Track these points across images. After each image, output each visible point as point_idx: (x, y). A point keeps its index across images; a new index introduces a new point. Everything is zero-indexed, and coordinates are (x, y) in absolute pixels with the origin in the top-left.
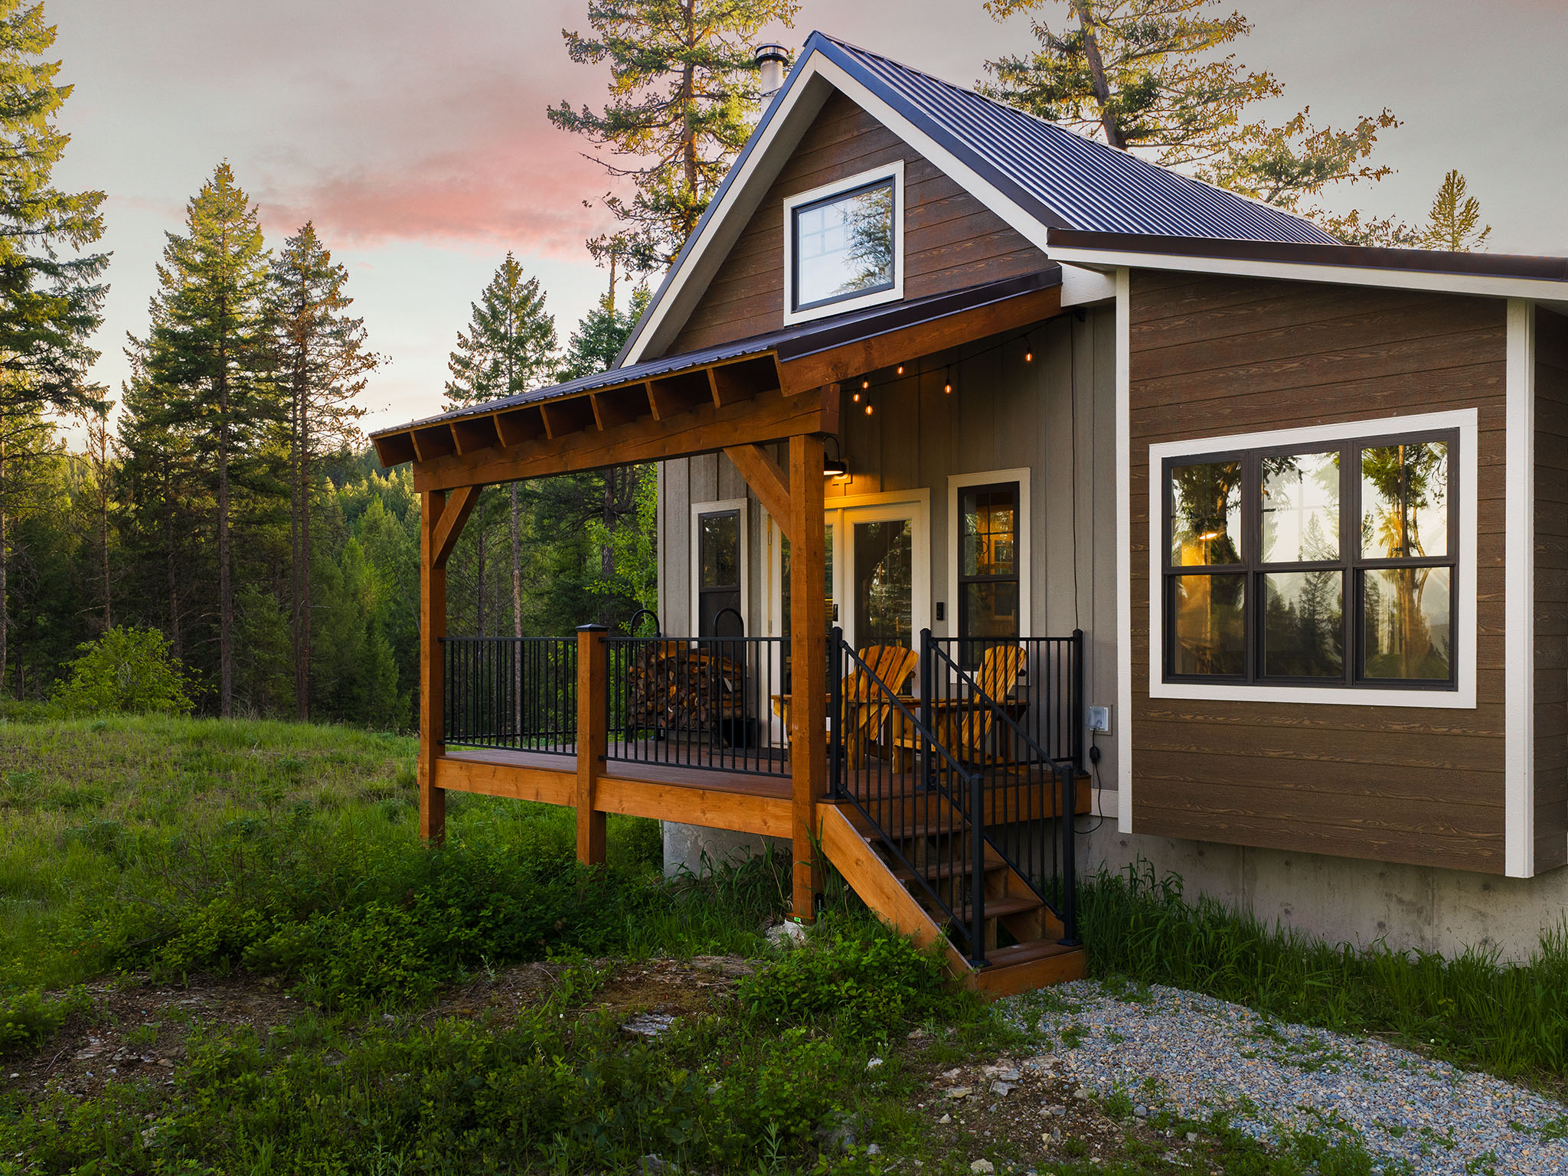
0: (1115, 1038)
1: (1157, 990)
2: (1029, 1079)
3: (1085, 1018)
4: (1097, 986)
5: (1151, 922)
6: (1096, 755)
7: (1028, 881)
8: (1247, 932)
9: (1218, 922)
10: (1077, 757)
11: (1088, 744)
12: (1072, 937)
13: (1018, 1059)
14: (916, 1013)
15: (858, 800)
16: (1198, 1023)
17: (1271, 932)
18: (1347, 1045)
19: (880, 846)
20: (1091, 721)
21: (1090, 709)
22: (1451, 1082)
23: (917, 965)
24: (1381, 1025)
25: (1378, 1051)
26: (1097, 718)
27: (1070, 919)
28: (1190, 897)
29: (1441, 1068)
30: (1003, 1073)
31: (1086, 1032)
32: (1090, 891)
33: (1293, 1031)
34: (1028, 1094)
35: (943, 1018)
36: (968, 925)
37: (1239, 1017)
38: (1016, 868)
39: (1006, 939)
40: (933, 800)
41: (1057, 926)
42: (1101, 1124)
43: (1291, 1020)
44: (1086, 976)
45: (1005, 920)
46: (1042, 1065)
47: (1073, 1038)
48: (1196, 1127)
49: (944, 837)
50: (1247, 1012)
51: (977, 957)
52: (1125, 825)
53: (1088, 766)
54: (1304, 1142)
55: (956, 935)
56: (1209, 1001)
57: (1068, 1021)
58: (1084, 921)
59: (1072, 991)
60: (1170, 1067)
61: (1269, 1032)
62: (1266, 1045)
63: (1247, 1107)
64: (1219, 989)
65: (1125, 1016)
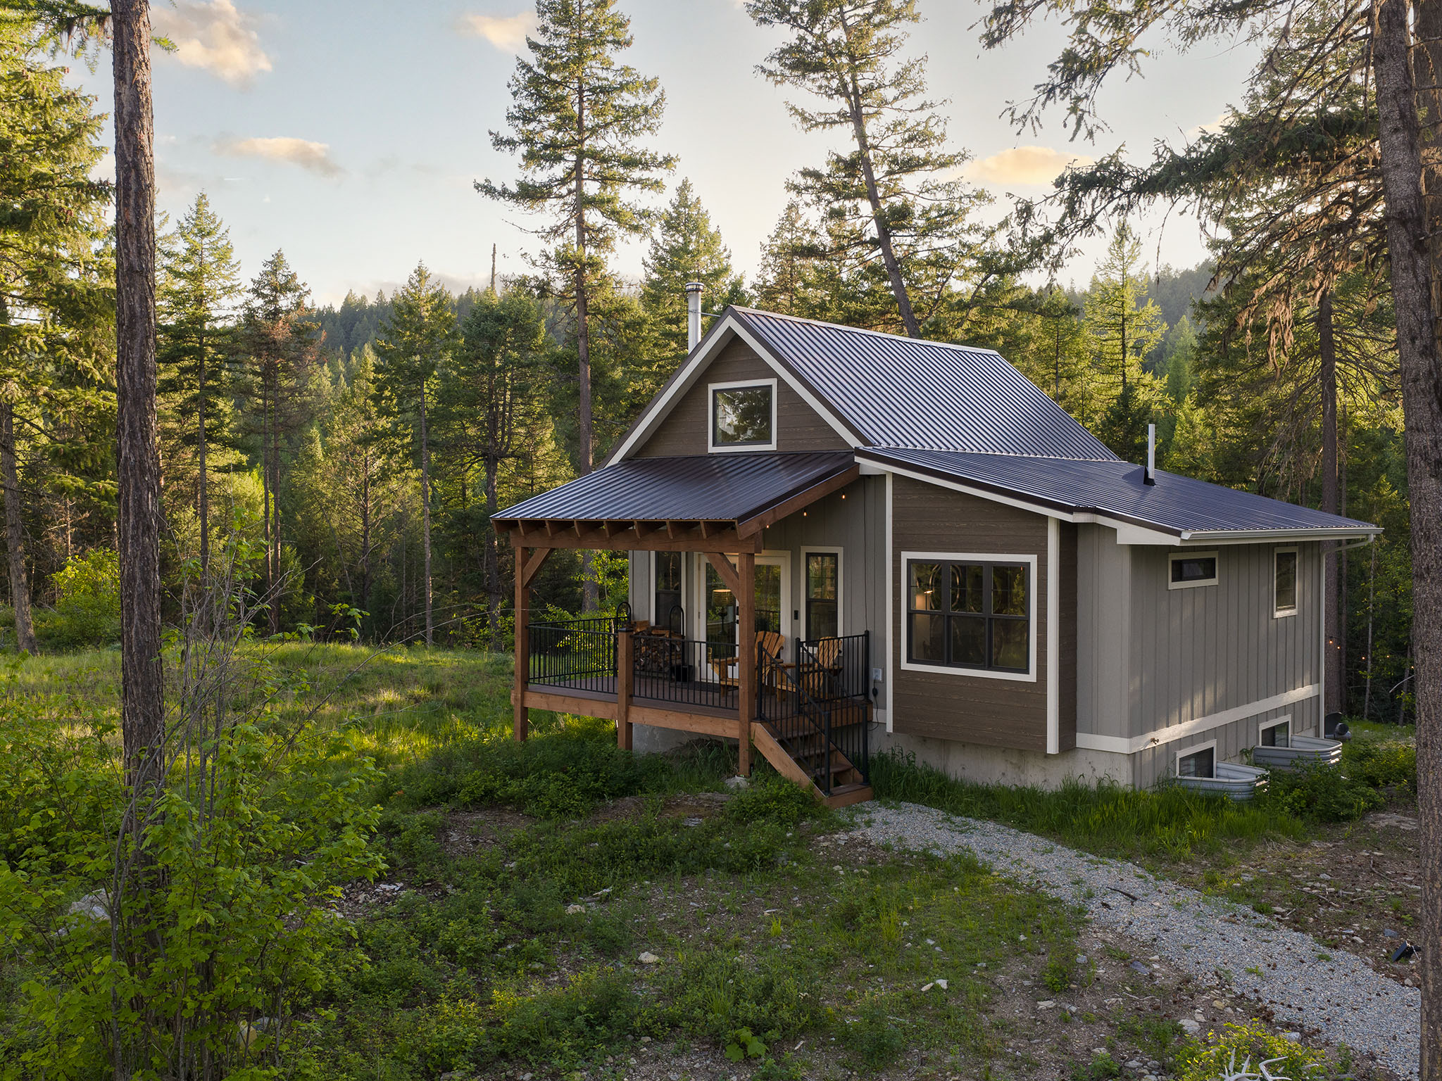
0: (886, 823)
1: (903, 804)
2: (852, 839)
3: (873, 816)
4: (878, 803)
5: (901, 775)
6: (875, 692)
7: (847, 756)
8: (942, 779)
9: (930, 774)
10: (866, 694)
11: (871, 687)
12: (867, 781)
13: (847, 832)
14: (803, 815)
15: (770, 720)
16: (920, 817)
17: (953, 778)
18: (978, 824)
19: (781, 742)
20: (873, 676)
21: (873, 670)
22: (1016, 836)
23: (802, 795)
24: (994, 816)
25: (990, 825)
26: (876, 674)
27: (865, 773)
28: (919, 763)
29: (1013, 831)
30: (842, 837)
31: (874, 821)
32: (873, 760)
33: (958, 819)
34: (852, 844)
35: (814, 817)
36: (823, 777)
37: (937, 814)
38: (841, 750)
39: (837, 784)
40: (801, 718)
41: (860, 777)
42: (881, 853)
43: (958, 815)
44: (873, 798)
45: (836, 774)
46: (857, 834)
47: (869, 824)
48: (916, 853)
49: (806, 737)
50: (941, 812)
51: (827, 791)
52: (890, 729)
53: (872, 698)
54: (955, 857)
55: (817, 782)
56: (925, 808)
57: (866, 817)
58: (872, 775)
59: (867, 805)
60: (908, 833)
61: (948, 820)
62: (946, 825)
63: (937, 846)
64: (929, 803)
65: (891, 816)
